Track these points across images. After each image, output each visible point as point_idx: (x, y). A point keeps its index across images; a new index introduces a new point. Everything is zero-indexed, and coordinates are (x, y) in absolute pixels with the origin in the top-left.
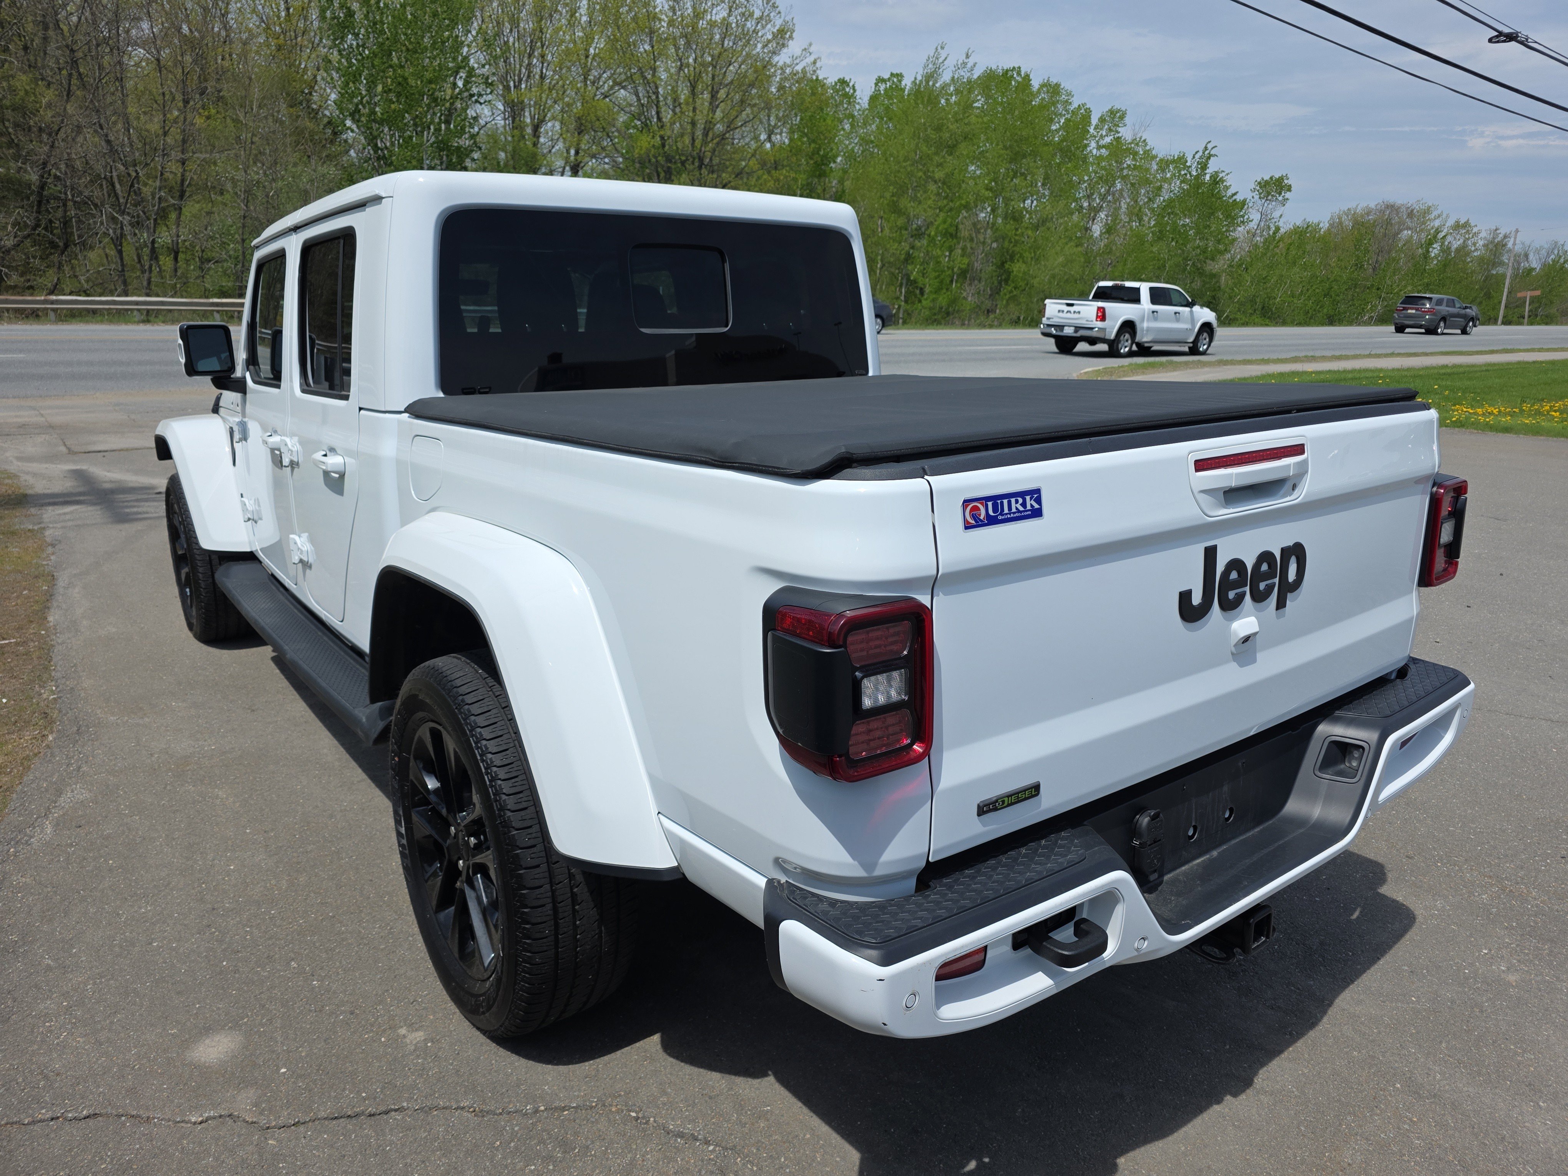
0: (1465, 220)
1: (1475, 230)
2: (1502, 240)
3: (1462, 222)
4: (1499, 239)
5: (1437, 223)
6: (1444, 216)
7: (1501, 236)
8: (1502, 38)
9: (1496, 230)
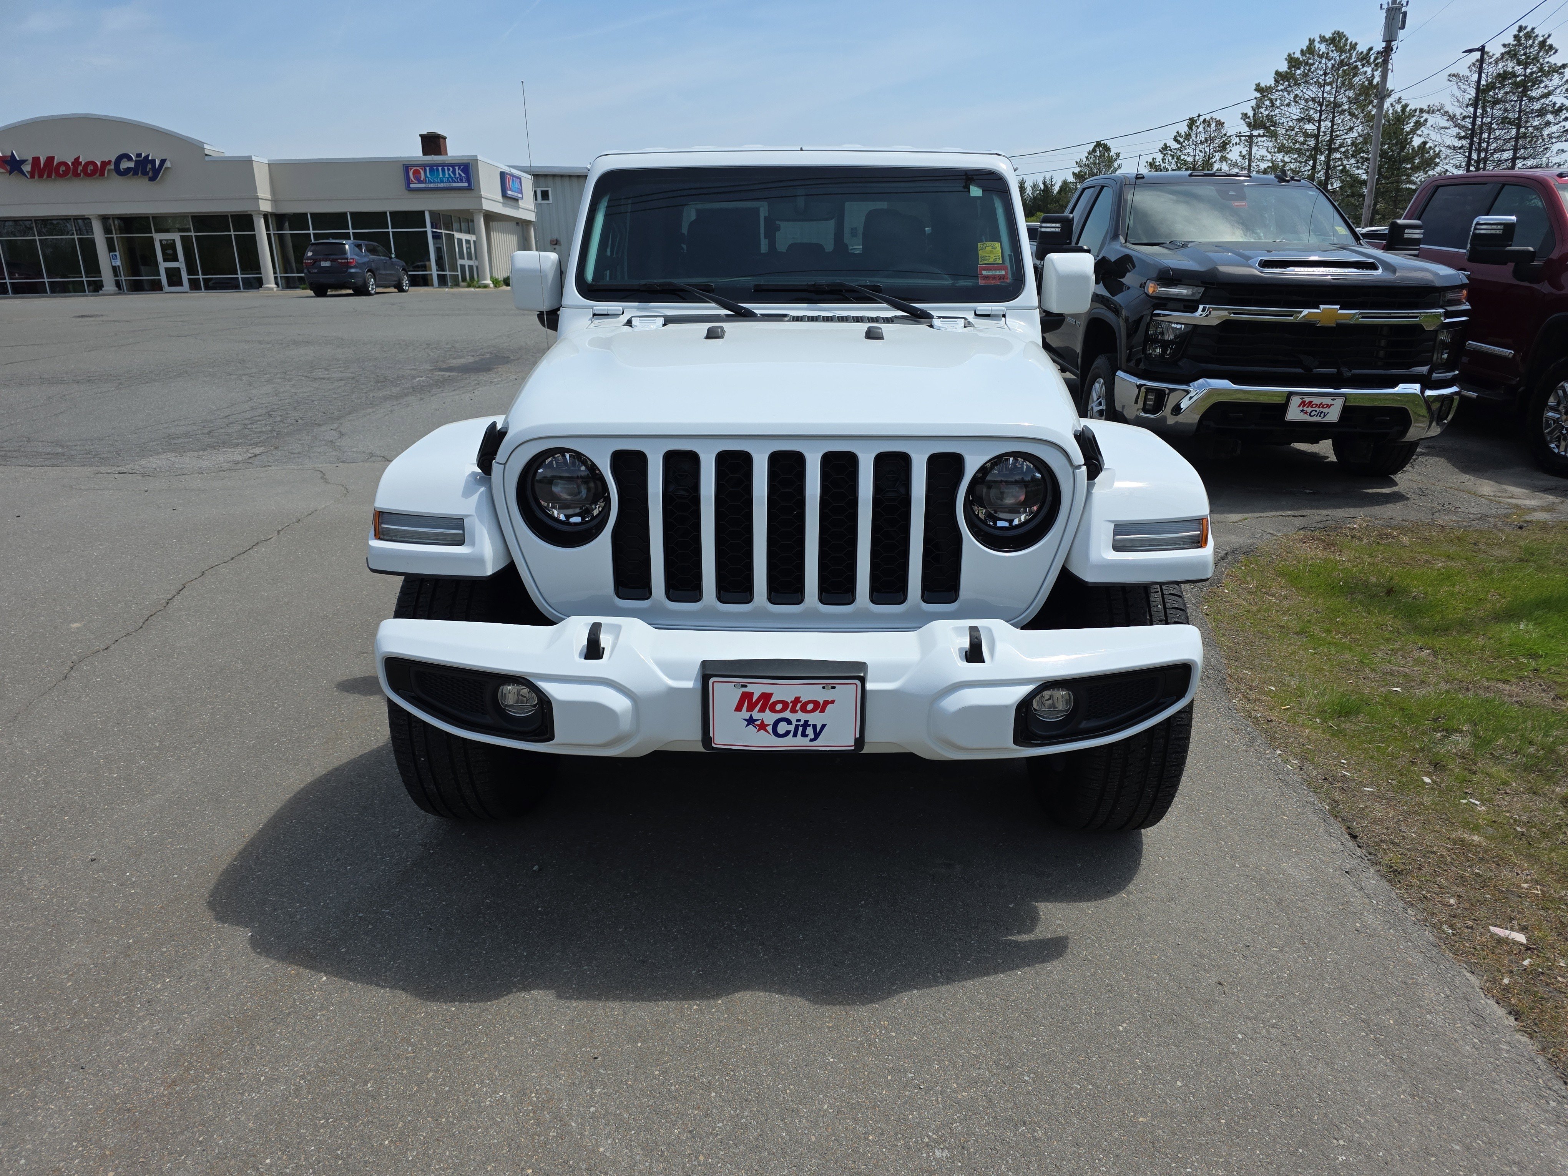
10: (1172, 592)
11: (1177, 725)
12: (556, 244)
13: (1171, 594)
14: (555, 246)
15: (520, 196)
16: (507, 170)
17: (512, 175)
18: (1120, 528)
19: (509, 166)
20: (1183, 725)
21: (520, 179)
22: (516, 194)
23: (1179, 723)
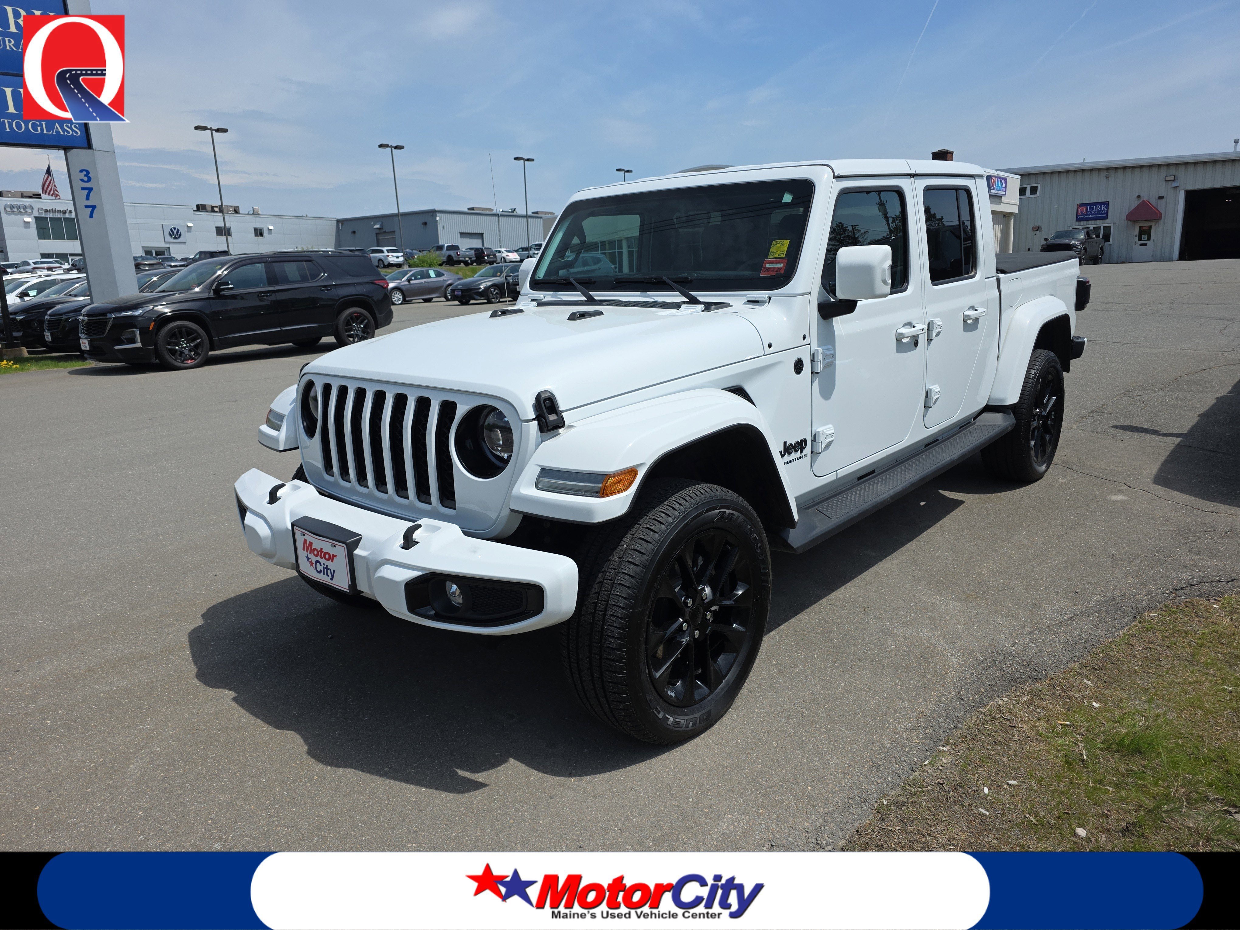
10: (643, 537)
11: (607, 647)
12: (1037, 230)
13: (641, 538)
14: (1035, 232)
15: (1004, 193)
16: (993, 172)
17: (998, 177)
18: (545, 472)
19: (996, 170)
20: (612, 648)
21: (1006, 179)
22: (999, 192)
23: (608, 645)
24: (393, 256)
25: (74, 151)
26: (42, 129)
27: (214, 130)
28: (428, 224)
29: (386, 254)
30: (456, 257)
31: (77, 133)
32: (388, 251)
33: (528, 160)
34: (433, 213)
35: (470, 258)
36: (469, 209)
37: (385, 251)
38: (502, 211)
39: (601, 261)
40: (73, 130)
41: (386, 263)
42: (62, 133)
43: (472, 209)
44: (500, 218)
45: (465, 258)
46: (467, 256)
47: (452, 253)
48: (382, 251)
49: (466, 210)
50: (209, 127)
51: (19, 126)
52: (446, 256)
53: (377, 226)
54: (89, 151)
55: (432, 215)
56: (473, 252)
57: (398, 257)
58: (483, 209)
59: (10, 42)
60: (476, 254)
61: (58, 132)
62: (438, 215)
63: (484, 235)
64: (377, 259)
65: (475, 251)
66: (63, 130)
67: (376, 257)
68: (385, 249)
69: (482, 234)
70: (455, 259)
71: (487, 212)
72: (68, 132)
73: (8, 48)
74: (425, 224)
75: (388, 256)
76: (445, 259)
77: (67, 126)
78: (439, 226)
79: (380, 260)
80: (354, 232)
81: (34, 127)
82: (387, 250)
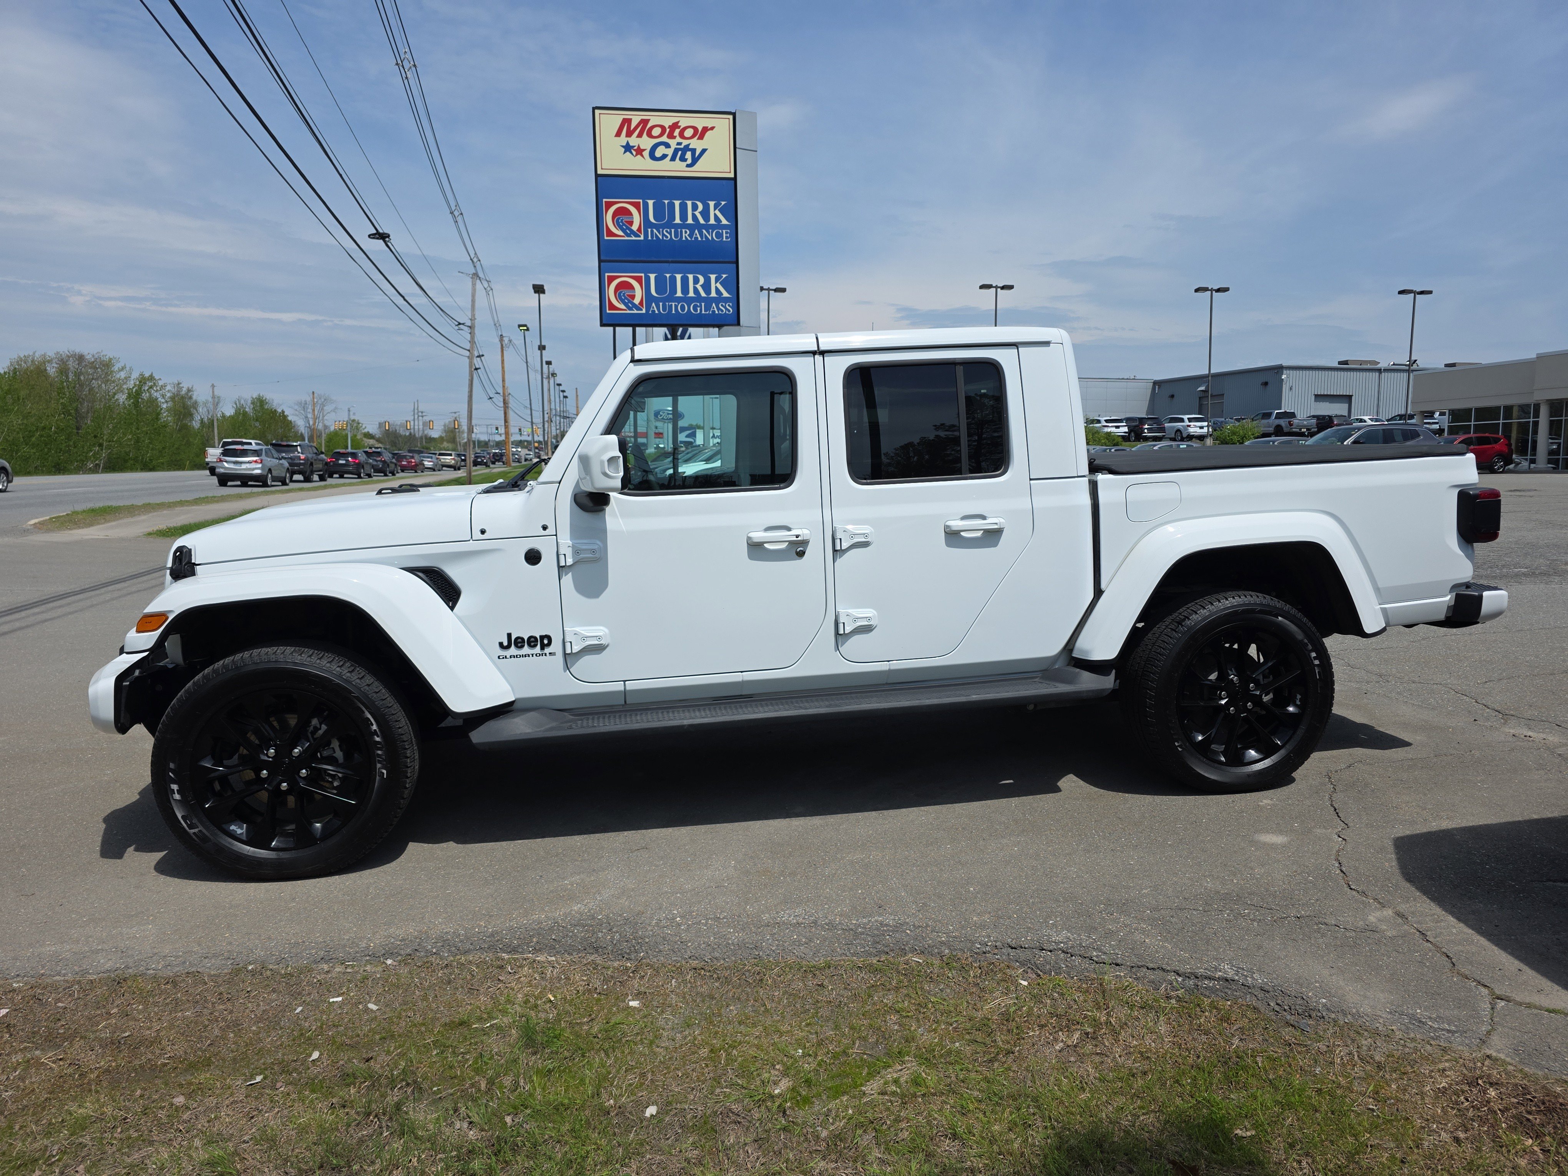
0: (150, 374)
1: (161, 383)
2: (187, 394)
3: (147, 375)
4: (183, 393)
5: (122, 375)
6: (128, 369)
7: (184, 389)
8: (377, 236)
9: (179, 384)
24: (1196, 426)
25: (725, 328)
26: (701, 310)
27: (999, 287)
28: (1269, 386)
29: (1187, 423)
30: (1287, 427)
31: (729, 311)
32: (1190, 420)
33: (1422, 293)
34: (1279, 369)
35: (1308, 429)
36: (1340, 363)
37: (1186, 420)
38: (1394, 364)
39: (1419, 436)
40: (726, 309)
41: (1185, 435)
42: (717, 312)
43: (1346, 363)
44: (1383, 374)
45: (1301, 429)
46: (1304, 427)
47: (1283, 422)
48: (1182, 420)
49: (1336, 365)
50: (994, 285)
51: (683, 308)
52: (1273, 427)
53: (1203, 388)
54: (738, 327)
55: (1277, 373)
56: (1314, 421)
57: (1202, 428)
58: (1361, 362)
59: (686, 232)
60: (1317, 424)
61: (714, 311)
62: (1285, 372)
63: (1353, 398)
64: (1175, 429)
65: (1317, 420)
66: (719, 309)
67: (1174, 427)
68: (1186, 417)
69: (1350, 397)
70: (1286, 430)
71: (1369, 366)
72: (722, 311)
73: (684, 239)
74: (1266, 384)
75: (1189, 426)
76: (1271, 430)
77: (722, 305)
78: (1284, 386)
79: (1178, 431)
80: (1172, 396)
81: (695, 309)
82: (1188, 419)
